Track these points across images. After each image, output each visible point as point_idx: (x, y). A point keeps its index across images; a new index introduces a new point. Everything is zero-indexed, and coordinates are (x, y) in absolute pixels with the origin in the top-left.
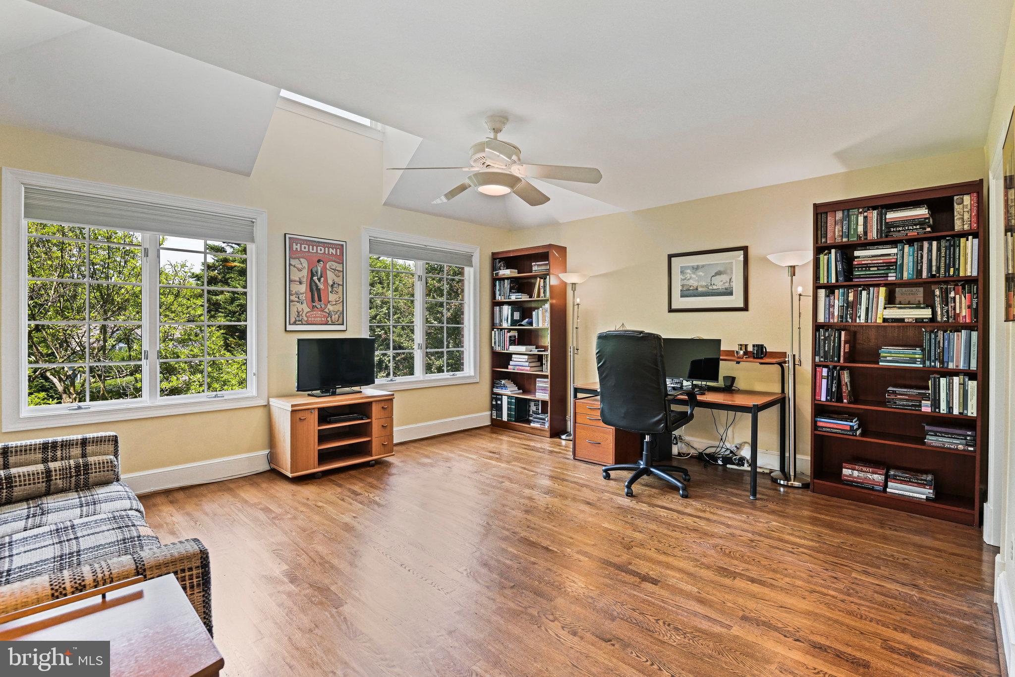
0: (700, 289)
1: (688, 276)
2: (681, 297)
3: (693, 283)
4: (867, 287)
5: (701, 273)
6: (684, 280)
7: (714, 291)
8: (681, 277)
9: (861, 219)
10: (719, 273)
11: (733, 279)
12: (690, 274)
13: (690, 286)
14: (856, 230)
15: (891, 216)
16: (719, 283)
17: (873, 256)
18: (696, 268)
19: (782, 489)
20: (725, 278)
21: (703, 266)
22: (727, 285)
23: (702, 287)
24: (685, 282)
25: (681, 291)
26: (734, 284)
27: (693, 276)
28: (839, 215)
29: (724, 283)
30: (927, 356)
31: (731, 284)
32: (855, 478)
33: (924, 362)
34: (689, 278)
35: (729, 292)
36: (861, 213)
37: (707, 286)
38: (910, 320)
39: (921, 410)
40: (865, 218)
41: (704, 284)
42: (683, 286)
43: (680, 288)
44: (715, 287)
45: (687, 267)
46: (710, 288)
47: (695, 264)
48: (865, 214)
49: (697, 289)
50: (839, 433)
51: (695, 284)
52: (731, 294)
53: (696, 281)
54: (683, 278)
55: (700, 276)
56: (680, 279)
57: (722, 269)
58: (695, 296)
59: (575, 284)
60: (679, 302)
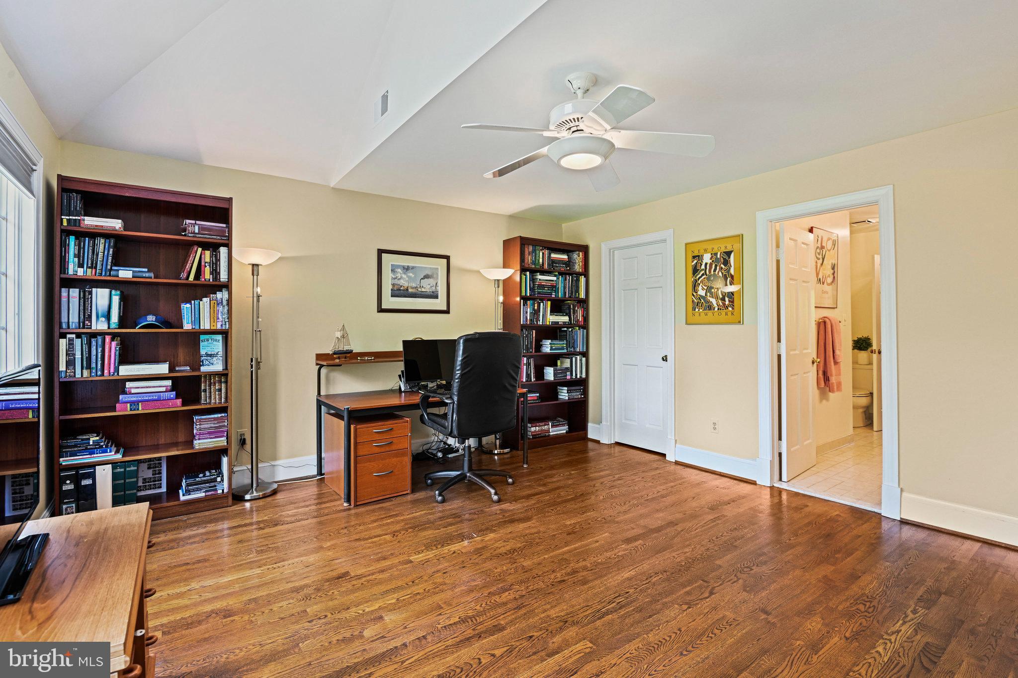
0: (410, 290)
1: (399, 275)
2: (392, 296)
3: (404, 283)
4: (542, 300)
5: (411, 274)
6: (395, 279)
7: (423, 293)
8: (391, 275)
9: (541, 254)
10: (427, 277)
11: (439, 284)
12: (401, 274)
13: (401, 286)
14: (539, 260)
15: (553, 255)
16: (427, 286)
17: (546, 280)
18: (406, 269)
19: (496, 457)
20: (431, 281)
21: (413, 268)
22: (434, 288)
23: (412, 288)
24: (396, 282)
25: (392, 290)
26: (439, 289)
27: (404, 276)
28: (531, 248)
29: (431, 287)
30: (568, 345)
31: (437, 288)
32: (537, 432)
33: (567, 350)
34: (399, 277)
35: (434, 296)
36: (541, 250)
37: (416, 288)
38: (561, 323)
39: (566, 379)
40: (543, 253)
41: (414, 285)
42: (393, 285)
43: (391, 287)
44: (423, 290)
45: (398, 266)
46: (419, 290)
47: (406, 264)
48: (543, 251)
49: (407, 290)
50: (532, 403)
51: (406, 285)
52: (436, 297)
53: (406, 281)
54: (394, 277)
55: (409, 277)
56: (390, 278)
57: (430, 273)
58: (405, 296)
59: (258, 265)
60: (389, 302)
